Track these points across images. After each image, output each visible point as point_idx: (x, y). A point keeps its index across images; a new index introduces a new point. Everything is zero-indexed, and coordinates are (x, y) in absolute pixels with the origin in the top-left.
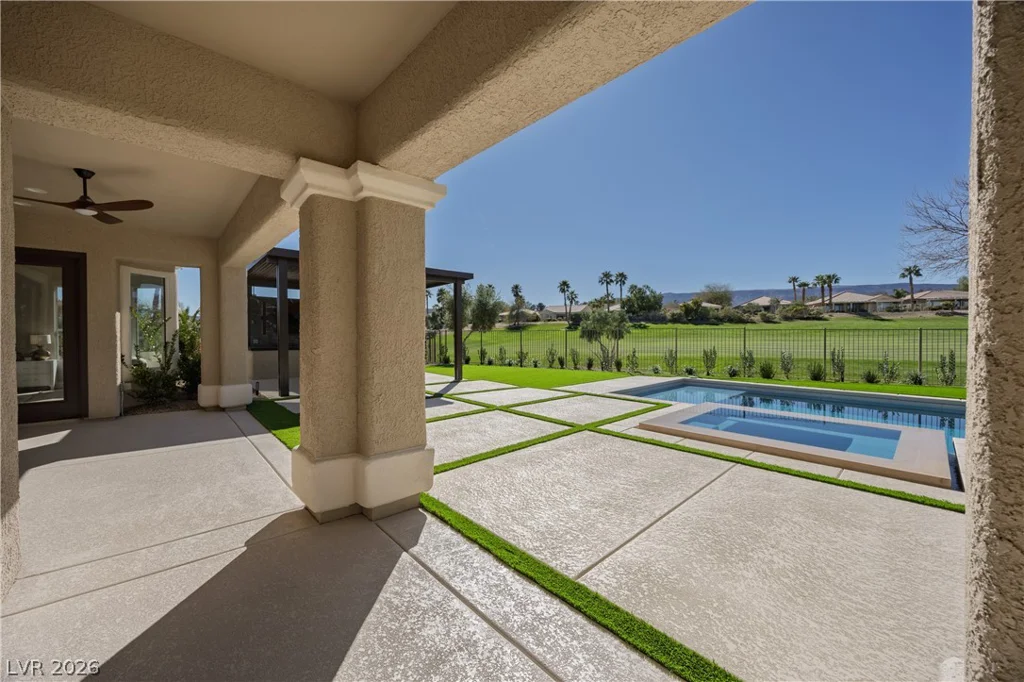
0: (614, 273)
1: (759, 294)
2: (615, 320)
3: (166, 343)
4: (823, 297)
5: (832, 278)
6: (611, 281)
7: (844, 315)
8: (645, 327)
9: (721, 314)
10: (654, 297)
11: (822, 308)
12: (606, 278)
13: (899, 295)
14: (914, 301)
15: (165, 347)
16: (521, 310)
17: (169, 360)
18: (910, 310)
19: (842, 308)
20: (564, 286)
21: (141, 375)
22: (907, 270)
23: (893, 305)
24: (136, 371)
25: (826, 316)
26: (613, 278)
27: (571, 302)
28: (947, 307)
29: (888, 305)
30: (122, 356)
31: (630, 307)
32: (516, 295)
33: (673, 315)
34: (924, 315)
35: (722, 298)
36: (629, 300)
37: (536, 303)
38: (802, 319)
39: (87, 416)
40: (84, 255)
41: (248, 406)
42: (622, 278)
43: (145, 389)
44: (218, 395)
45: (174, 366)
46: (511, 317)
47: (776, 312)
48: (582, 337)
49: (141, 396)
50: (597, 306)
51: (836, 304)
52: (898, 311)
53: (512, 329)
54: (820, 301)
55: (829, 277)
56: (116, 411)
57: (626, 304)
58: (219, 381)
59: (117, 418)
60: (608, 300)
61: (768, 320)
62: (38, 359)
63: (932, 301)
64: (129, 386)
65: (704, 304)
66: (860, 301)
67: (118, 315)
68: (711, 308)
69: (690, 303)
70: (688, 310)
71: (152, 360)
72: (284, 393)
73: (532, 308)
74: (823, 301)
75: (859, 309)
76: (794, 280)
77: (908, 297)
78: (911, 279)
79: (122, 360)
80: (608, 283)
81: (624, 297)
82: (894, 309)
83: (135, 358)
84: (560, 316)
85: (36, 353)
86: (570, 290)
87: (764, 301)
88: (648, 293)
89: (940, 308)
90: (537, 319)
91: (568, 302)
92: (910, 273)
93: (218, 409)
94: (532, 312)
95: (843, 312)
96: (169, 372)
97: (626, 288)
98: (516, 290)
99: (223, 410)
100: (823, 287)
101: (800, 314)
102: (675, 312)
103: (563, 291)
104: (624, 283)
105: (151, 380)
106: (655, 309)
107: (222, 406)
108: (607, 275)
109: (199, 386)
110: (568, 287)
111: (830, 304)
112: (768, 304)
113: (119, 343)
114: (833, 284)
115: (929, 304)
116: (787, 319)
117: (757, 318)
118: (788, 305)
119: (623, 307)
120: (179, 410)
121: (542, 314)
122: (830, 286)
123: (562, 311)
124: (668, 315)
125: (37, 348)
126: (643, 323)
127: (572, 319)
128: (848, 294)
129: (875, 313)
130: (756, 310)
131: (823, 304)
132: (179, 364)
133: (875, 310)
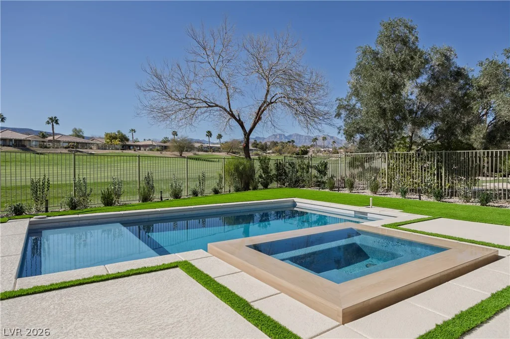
13: (44, 136)
14: (55, 141)
18: (53, 148)
19: (4, 143)
22: (51, 119)
28: (72, 147)
29: (38, 143)
34: (62, 151)
52: (45, 147)
63: (65, 142)
66: (19, 138)
75: (20, 145)
78: (53, 126)
89: (69, 147)
92: (52, 122)
95: (10, 146)
115: (63, 145)
128: (8, 131)
133: (31, 146)
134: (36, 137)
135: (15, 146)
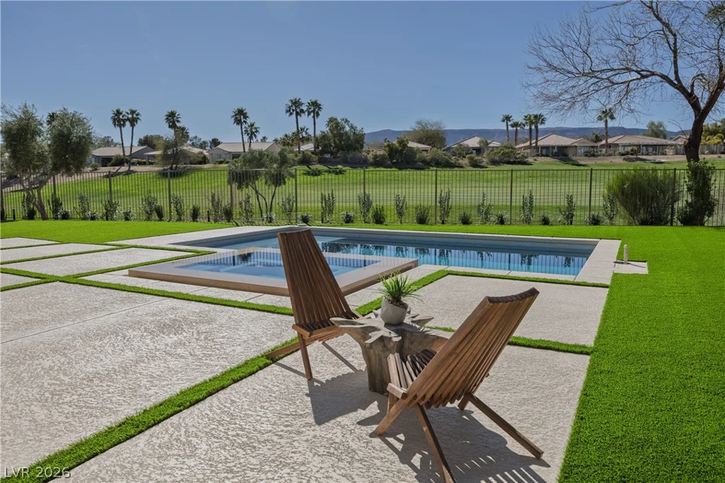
0: (305, 101)
1: (470, 134)
2: (273, 160)
4: (531, 139)
5: (538, 119)
6: (302, 111)
7: (548, 159)
8: (341, 172)
9: (428, 156)
10: (355, 134)
11: (528, 151)
12: (295, 108)
13: (598, 139)
14: (609, 146)
16: (180, 148)
18: (604, 155)
19: (547, 151)
20: (240, 116)
22: (603, 112)
23: (592, 149)
25: (530, 160)
26: (305, 108)
27: (251, 138)
28: (633, 152)
29: (587, 149)
31: (325, 146)
32: (173, 125)
33: (375, 157)
34: (614, 161)
35: (433, 137)
36: (324, 136)
37: (208, 139)
38: (509, 163)
42: (315, 108)
46: (165, 157)
47: (485, 155)
50: (288, 144)
51: (543, 147)
52: (594, 155)
53: (163, 174)
54: (528, 144)
55: (536, 117)
57: (321, 141)
60: (299, 137)
61: (475, 164)
63: (624, 146)
65: (412, 144)
66: (564, 144)
68: (418, 149)
69: (395, 142)
70: (392, 151)
73: (203, 146)
74: (531, 144)
75: (561, 154)
76: (507, 118)
77: (604, 142)
78: (606, 121)
80: (297, 114)
81: (318, 133)
82: (591, 154)
84: (236, 157)
86: (249, 121)
87: (474, 142)
88: (347, 128)
89: (627, 153)
90: (204, 160)
91: (246, 138)
92: (605, 116)
94: (196, 150)
95: (547, 156)
98: (172, 119)
100: (530, 129)
101: (509, 158)
102: (378, 153)
103: (238, 122)
104: (318, 115)
106: (356, 149)
108: (296, 103)
110: (246, 117)
111: (537, 147)
112: (478, 146)
114: (540, 127)
115: (621, 150)
116: (494, 162)
117: (465, 162)
118: (497, 147)
119: (316, 147)
121: (212, 153)
122: (536, 127)
123: (239, 149)
124: (370, 156)
126: (340, 166)
128: (554, 136)
129: (574, 158)
130: (464, 152)
131: (530, 147)
133: (575, 154)
134: (585, 140)
135: (555, 156)
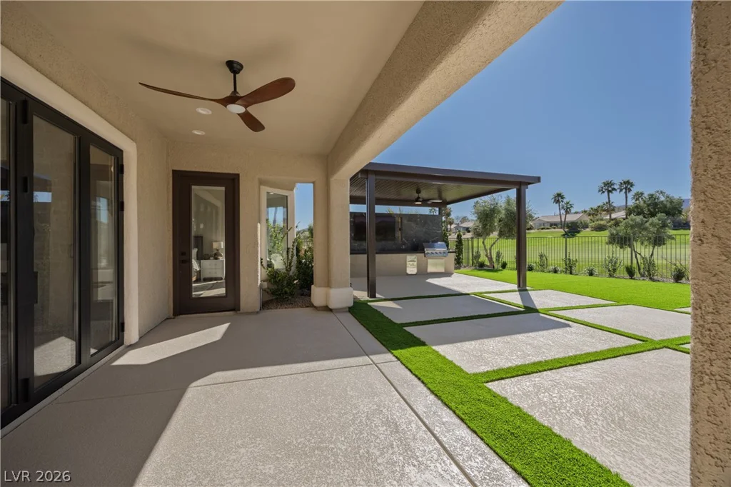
0: (617, 182)
3: (288, 249)
6: (614, 189)
10: (671, 202)
12: (608, 187)
15: (288, 252)
17: (290, 263)
20: (558, 198)
21: (274, 276)
24: (270, 272)
26: (616, 187)
27: (566, 211)
30: (261, 259)
36: (637, 206)
39: (239, 310)
40: (238, 175)
41: (350, 308)
42: (627, 185)
43: (276, 287)
44: (327, 296)
45: (293, 269)
48: (610, 242)
49: (273, 293)
50: (593, 215)
56: (257, 306)
57: (633, 209)
58: (328, 284)
59: (257, 312)
60: (608, 208)
62: (216, 259)
64: (265, 285)
67: (259, 224)
71: (278, 263)
72: (372, 293)
79: (261, 262)
80: (609, 192)
81: (630, 204)
83: (268, 259)
84: (553, 225)
85: (215, 254)
86: (565, 201)
88: (662, 198)
90: (530, 228)
91: (563, 211)
93: (327, 309)
96: (291, 273)
97: (630, 195)
99: (331, 310)
103: (557, 202)
104: (630, 190)
105: (280, 280)
107: (330, 307)
108: (609, 184)
109: (312, 286)
110: (562, 198)
113: (259, 249)
119: (628, 214)
120: (298, 306)
123: (557, 220)
125: (216, 251)
127: (568, 227)
132: (297, 267)
